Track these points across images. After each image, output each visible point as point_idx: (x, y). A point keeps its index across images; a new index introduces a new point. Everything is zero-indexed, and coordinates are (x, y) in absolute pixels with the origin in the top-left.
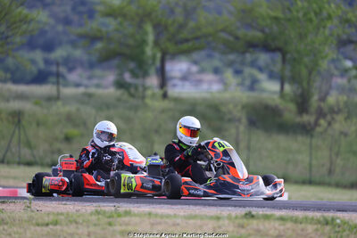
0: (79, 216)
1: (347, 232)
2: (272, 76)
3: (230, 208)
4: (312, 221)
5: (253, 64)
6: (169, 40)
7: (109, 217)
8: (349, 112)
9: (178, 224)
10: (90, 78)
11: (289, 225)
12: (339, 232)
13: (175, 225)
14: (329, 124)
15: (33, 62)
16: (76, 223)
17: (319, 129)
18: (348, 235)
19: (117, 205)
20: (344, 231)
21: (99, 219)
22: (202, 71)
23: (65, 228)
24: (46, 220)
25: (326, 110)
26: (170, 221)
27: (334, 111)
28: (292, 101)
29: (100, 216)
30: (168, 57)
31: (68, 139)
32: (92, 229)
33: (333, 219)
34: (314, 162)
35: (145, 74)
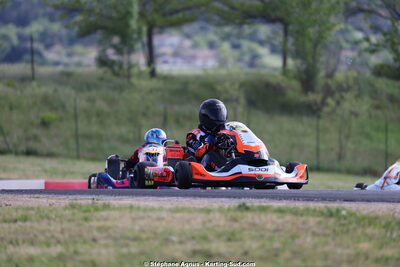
0: (51, 211)
1: (354, 225)
2: (273, 50)
3: (223, 199)
4: (315, 213)
5: (253, 37)
6: (156, 11)
7: (85, 211)
8: (359, 89)
9: (163, 219)
10: (70, 55)
11: (288, 217)
12: (344, 225)
13: (160, 219)
14: (338, 103)
15: (5, 37)
16: (49, 218)
17: (326, 109)
18: (355, 229)
19: (95, 197)
20: (350, 223)
21: (74, 214)
22: (195, 46)
23: (36, 225)
24: (15, 215)
25: (333, 87)
26: (154, 215)
27: (343, 89)
28: (295, 77)
29: (76, 211)
30: (155, 30)
31: (45, 124)
32: (66, 225)
33: (338, 211)
34: (322, 147)
35: (131, 50)
